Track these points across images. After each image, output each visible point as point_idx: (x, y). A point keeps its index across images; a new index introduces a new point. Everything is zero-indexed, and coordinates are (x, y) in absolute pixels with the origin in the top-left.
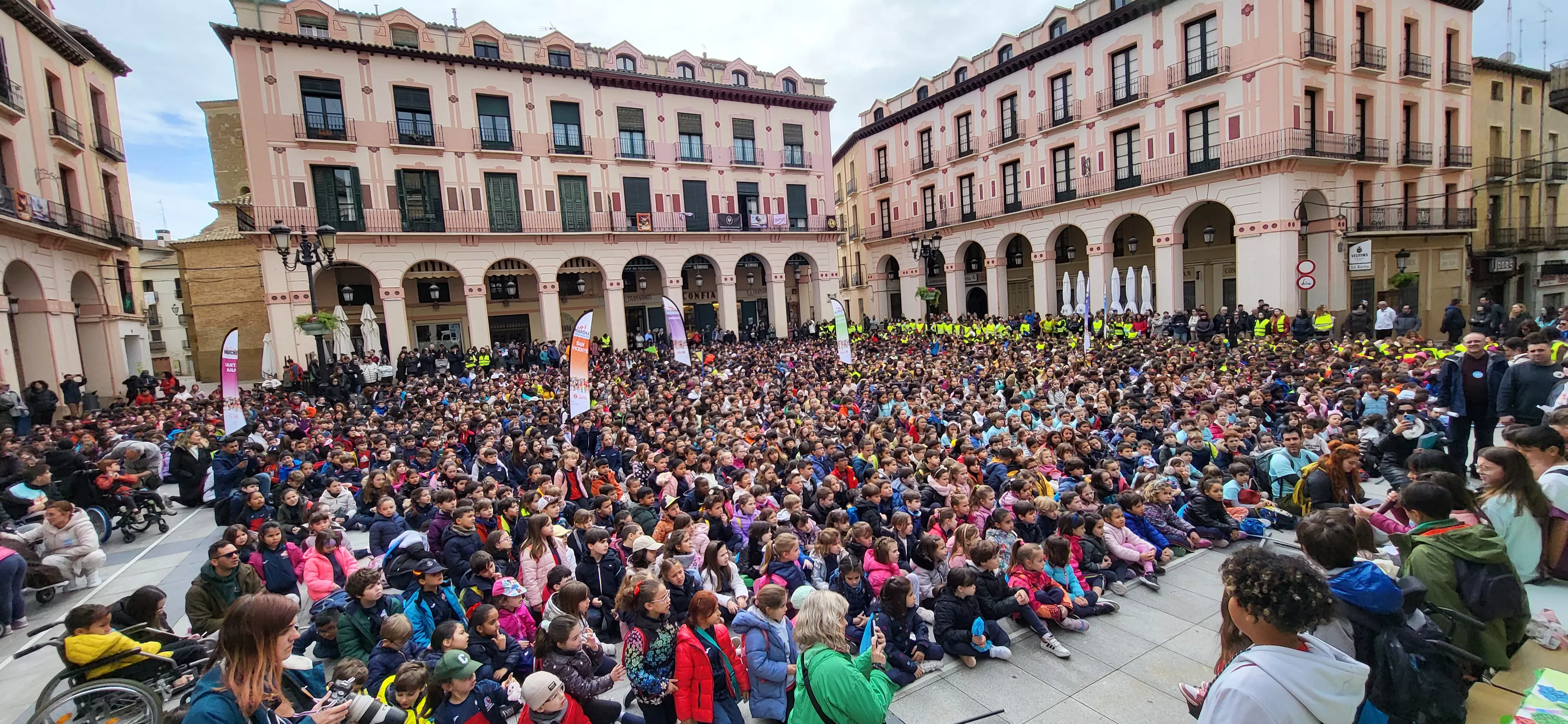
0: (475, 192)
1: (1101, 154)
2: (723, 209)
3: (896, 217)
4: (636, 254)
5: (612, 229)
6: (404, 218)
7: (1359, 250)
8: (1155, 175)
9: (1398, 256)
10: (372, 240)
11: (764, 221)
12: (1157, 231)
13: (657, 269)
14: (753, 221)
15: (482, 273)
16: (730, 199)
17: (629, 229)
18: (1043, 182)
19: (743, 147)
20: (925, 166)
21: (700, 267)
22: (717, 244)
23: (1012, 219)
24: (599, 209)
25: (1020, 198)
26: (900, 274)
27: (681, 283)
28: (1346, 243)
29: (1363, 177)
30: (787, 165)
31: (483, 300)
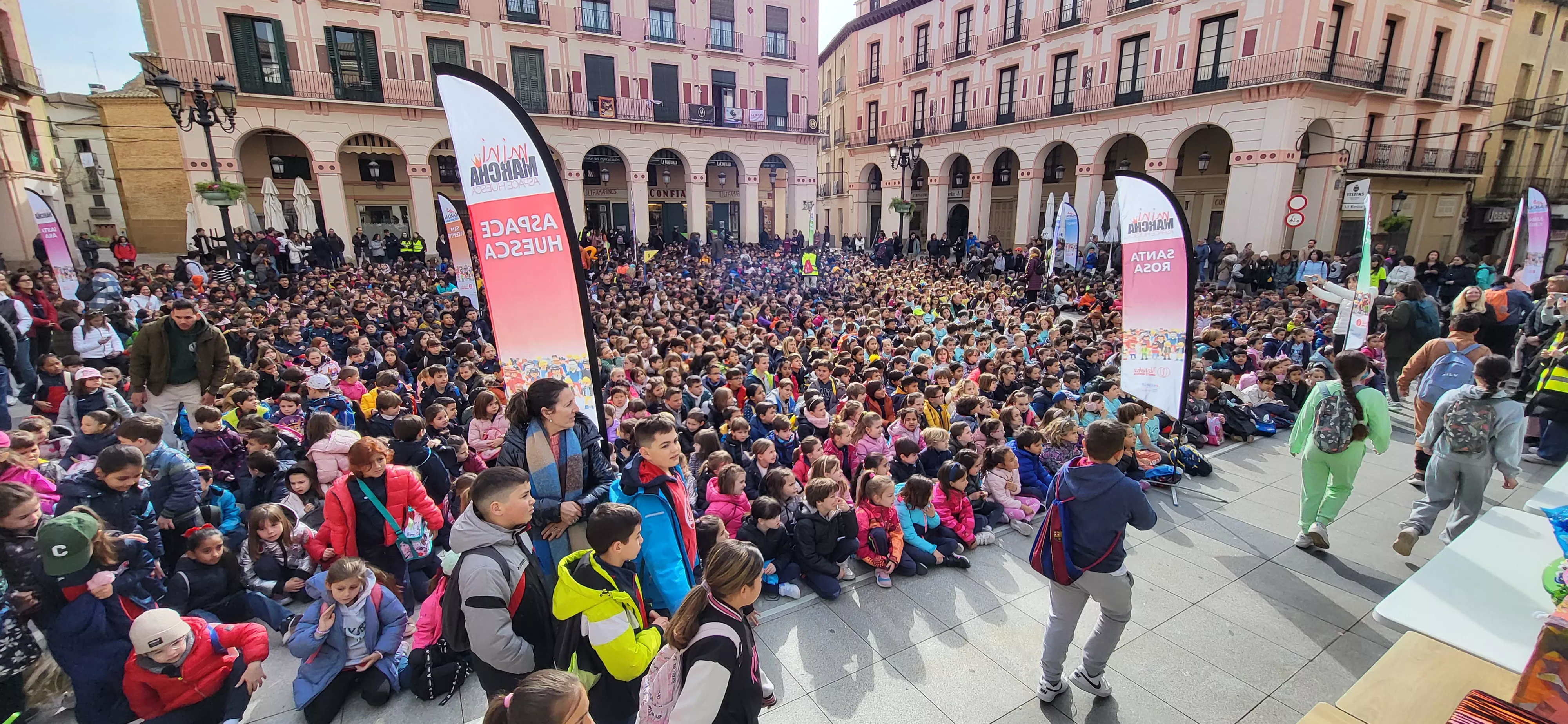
0: (417, 59)
1: (1105, 64)
2: (696, 100)
3: (884, 123)
4: (598, 143)
5: (571, 113)
6: (336, 83)
7: (1356, 189)
8: (1157, 92)
9: (1395, 197)
10: (300, 105)
11: (739, 116)
12: (1151, 155)
13: (622, 161)
14: (728, 116)
15: (427, 152)
16: (704, 88)
17: (590, 114)
18: (1040, 93)
19: (721, 30)
20: (919, 67)
21: (668, 162)
22: (687, 138)
23: (1004, 131)
24: (557, 89)
25: (1015, 107)
26: (883, 184)
27: (646, 178)
28: (1344, 180)
29: (1377, 109)
30: (768, 54)
31: (428, 182)
